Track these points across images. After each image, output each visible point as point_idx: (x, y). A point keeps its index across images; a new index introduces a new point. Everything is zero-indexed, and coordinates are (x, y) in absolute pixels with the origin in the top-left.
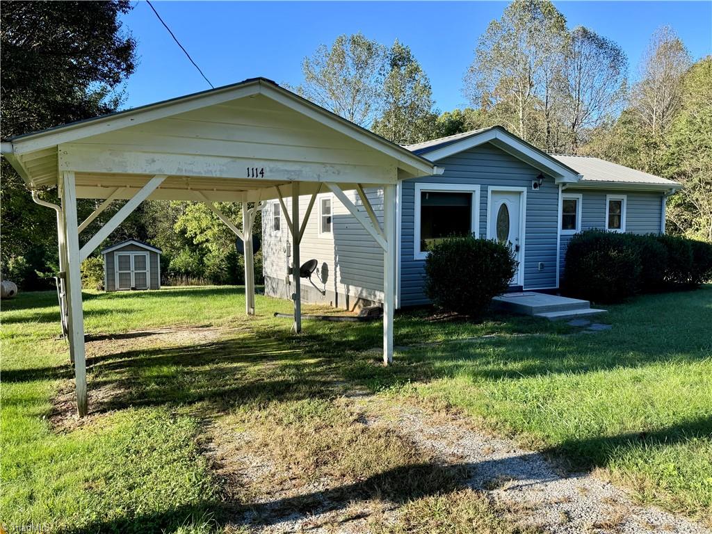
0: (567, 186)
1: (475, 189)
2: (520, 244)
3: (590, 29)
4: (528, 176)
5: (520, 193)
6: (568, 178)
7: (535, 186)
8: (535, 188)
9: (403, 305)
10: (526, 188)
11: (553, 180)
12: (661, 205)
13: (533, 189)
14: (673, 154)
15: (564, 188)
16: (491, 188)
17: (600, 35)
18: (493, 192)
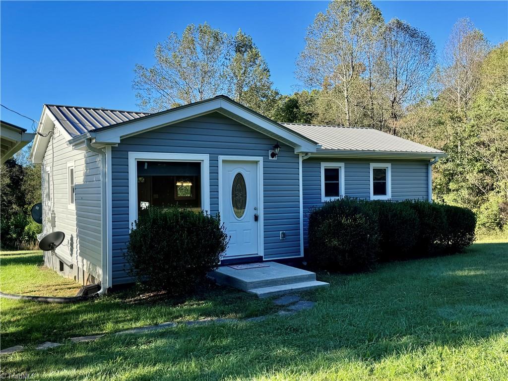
0: (310, 155)
1: (204, 159)
2: (259, 214)
3: (404, 22)
4: (265, 146)
5: (257, 162)
6: (305, 147)
7: (273, 155)
8: (273, 157)
9: (115, 284)
10: (262, 158)
11: (292, 150)
12: (427, 173)
13: (270, 158)
14: (473, 126)
15: (305, 158)
16: (221, 158)
17: (412, 26)
18: (224, 161)
